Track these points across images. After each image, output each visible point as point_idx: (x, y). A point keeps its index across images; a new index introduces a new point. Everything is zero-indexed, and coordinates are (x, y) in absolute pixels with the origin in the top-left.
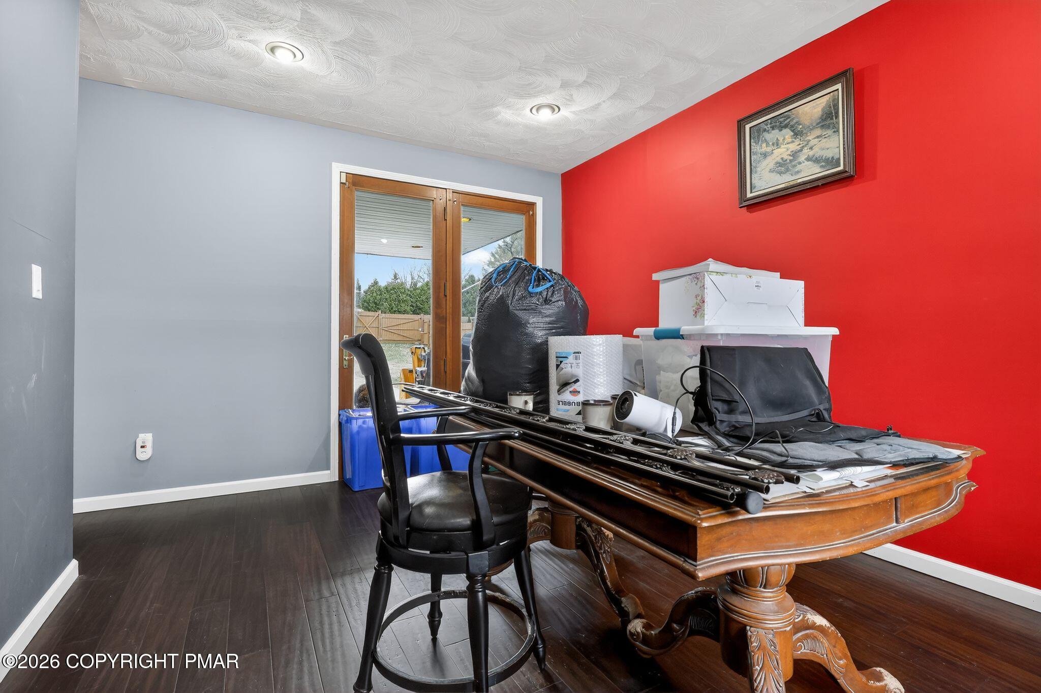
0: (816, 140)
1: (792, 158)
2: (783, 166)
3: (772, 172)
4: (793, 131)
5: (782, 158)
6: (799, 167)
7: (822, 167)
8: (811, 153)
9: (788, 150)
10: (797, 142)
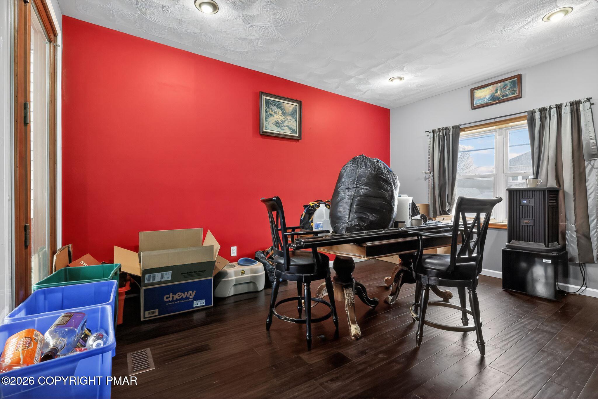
0: (290, 120)
1: (281, 122)
2: (278, 124)
3: (274, 124)
4: (282, 111)
5: (278, 120)
6: (283, 128)
7: (291, 131)
8: (288, 124)
9: (280, 118)
10: (283, 117)
